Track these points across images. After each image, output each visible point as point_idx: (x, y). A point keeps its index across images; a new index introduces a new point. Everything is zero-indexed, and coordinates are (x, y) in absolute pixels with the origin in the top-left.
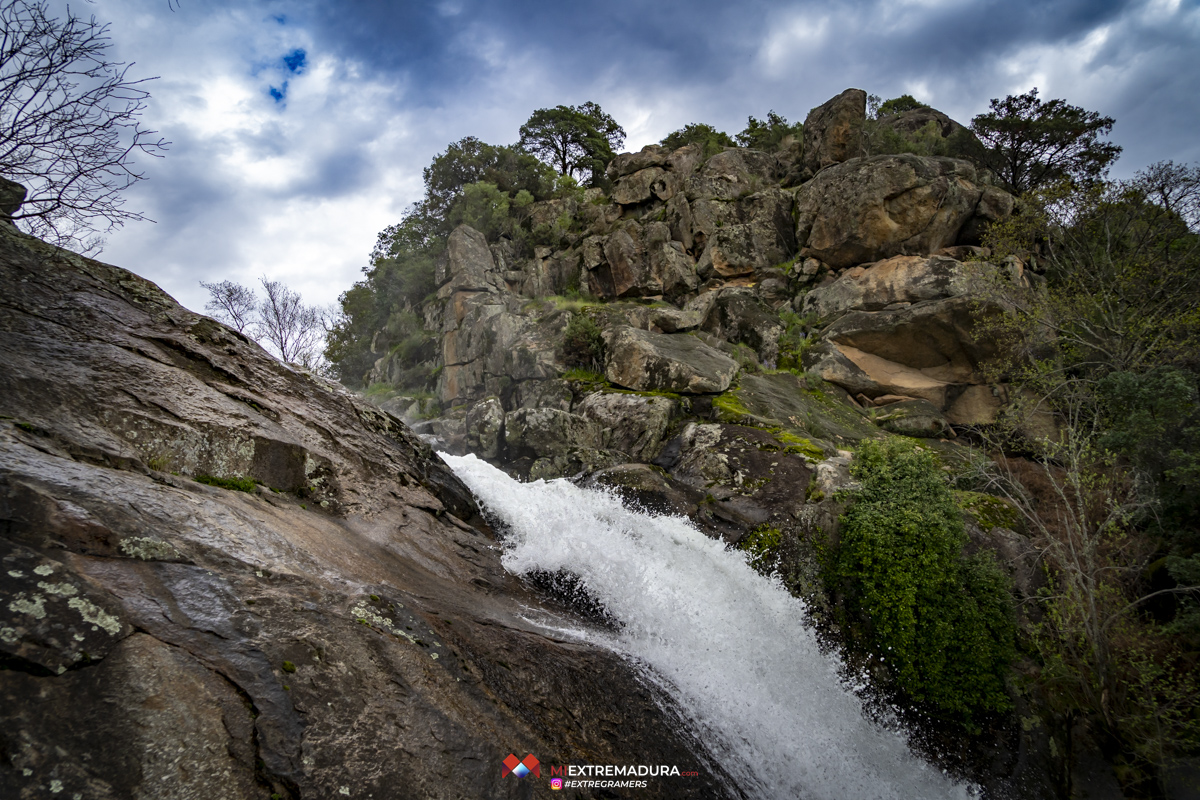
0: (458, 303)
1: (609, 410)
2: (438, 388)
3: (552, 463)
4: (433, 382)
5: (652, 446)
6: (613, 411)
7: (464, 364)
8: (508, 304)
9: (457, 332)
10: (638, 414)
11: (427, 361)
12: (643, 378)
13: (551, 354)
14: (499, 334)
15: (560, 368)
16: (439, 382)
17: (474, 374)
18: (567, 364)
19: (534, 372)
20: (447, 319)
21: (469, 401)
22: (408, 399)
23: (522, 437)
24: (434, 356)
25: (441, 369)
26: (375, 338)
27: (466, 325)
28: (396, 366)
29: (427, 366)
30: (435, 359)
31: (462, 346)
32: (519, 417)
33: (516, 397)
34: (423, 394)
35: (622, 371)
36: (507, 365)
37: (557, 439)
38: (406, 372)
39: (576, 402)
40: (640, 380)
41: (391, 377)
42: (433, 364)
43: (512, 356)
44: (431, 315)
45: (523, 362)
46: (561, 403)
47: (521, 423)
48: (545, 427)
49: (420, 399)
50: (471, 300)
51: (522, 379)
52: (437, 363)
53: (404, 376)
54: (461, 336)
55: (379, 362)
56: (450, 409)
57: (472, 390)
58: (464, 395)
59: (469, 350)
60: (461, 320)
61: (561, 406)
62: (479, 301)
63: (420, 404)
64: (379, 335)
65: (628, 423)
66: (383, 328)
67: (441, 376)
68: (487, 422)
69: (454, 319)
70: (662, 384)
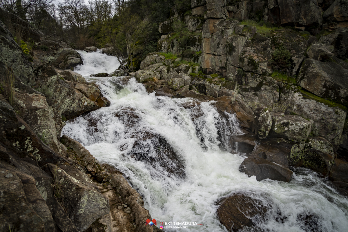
0: (211, 25)
1: (311, 110)
2: (199, 61)
4: (196, 58)
5: (340, 138)
7: (215, 55)
9: (211, 39)
10: (331, 118)
11: (192, 46)
12: (321, 90)
13: (266, 64)
14: (237, 47)
15: (269, 71)
16: (200, 59)
17: (221, 61)
18: (273, 69)
19: (257, 71)
20: (205, 31)
21: (217, 72)
22: (188, 65)
23: (284, 132)
24: (196, 45)
25: (201, 53)
26: (160, 26)
27: (216, 37)
28: (175, 44)
29: (193, 49)
30: (197, 47)
31: (214, 47)
32: (283, 123)
33: (245, 79)
34: (192, 63)
35: (309, 84)
36: (241, 64)
37: (302, 136)
38: (181, 48)
39: (282, 93)
40: (319, 91)
41: (172, 48)
42: (196, 49)
43: (244, 60)
44: (191, 23)
45: (250, 65)
46: (274, 92)
47: (284, 126)
48: (297, 131)
49: (192, 65)
50: (218, 25)
51: (248, 71)
52: (198, 49)
53: (180, 50)
54: (214, 42)
55: (163, 37)
56: (209, 75)
57: (219, 68)
58: (214, 68)
59: (218, 50)
60: (213, 33)
61: (275, 94)
62: (222, 26)
63: (192, 68)
64: (162, 24)
65: (324, 121)
66: (164, 22)
67: (201, 56)
68: (268, 125)
69: (209, 32)
70: (334, 97)
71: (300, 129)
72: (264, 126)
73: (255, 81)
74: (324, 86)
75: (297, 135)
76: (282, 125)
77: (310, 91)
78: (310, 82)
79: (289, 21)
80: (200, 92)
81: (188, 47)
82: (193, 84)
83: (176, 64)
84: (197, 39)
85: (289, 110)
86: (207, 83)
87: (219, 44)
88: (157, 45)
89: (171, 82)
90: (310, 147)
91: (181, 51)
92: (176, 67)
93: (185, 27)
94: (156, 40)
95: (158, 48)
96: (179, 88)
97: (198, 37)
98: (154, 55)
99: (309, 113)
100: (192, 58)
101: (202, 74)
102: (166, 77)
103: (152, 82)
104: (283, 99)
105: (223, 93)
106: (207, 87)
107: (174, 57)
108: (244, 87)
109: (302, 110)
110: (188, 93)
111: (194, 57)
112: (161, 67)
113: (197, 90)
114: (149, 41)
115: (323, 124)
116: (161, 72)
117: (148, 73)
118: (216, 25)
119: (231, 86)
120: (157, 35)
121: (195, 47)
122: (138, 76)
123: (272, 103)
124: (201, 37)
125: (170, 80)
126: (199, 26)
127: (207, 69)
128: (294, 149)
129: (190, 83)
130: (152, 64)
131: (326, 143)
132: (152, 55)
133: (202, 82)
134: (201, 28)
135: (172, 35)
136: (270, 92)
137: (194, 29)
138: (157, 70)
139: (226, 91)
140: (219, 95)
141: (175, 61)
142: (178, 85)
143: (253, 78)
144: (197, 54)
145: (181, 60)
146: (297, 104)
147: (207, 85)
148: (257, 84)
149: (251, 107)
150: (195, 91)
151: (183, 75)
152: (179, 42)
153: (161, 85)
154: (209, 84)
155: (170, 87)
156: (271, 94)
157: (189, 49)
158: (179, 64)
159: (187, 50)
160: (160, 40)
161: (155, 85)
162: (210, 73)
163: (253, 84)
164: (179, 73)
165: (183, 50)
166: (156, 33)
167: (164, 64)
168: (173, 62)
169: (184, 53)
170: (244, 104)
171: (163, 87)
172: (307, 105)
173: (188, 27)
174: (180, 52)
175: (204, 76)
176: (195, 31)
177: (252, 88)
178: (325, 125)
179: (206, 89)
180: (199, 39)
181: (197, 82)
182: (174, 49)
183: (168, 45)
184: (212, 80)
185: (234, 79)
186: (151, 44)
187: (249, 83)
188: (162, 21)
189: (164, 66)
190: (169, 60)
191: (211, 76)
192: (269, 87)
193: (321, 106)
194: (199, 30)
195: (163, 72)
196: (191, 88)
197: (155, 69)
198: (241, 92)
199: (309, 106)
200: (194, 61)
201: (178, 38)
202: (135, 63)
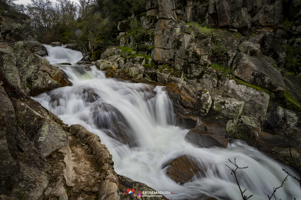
0: (162, 24)
1: (243, 93)
2: (152, 54)
3: (233, 122)
4: (149, 52)
5: (265, 115)
6: (244, 94)
7: (165, 49)
8: (182, 27)
9: (162, 36)
10: (258, 100)
11: (146, 42)
12: (250, 78)
13: (207, 57)
14: (183, 42)
15: (210, 63)
16: (152, 52)
17: (170, 54)
18: (212, 61)
19: (199, 62)
20: (157, 29)
21: (166, 63)
22: (142, 57)
23: (221, 110)
24: (149, 41)
25: (153, 47)
26: (119, 24)
27: (166, 34)
28: (131, 40)
29: (146, 44)
30: (150, 42)
31: (164, 42)
32: (221, 103)
33: (190, 69)
34: (146, 55)
35: (241, 73)
36: (186, 56)
37: (235, 113)
38: (136, 43)
39: (220, 80)
40: (249, 78)
41: (129, 43)
42: (149, 44)
43: (189, 53)
44: (145, 23)
45: (194, 57)
46: (213, 79)
47: (221, 105)
48: (232, 108)
49: (146, 58)
50: (168, 24)
51: (192, 63)
52: (151, 44)
53: (136, 44)
54: (164, 38)
55: (121, 34)
56: (160, 66)
57: (168, 60)
58: (164, 60)
59: (168, 45)
60: (163, 31)
61: (214, 81)
62: (171, 25)
63: (146, 59)
64: (121, 23)
65: (253, 102)
66: (123, 21)
67: (153, 50)
68: (209, 104)
69: (160, 30)
70: (260, 83)
71: (234, 107)
72: (205, 104)
73: (198, 71)
74: (253, 74)
75: (232, 113)
76: (220, 104)
77: (242, 78)
78: (242, 71)
79: (226, 24)
80: (152, 79)
81: (142, 42)
82: (146, 73)
83: (132, 56)
84: (150, 35)
85: (225, 93)
86: (158, 72)
87: (168, 39)
88: (115, 41)
89: (127, 70)
90: (242, 122)
91: (137, 46)
92: (132, 58)
93: (140, 26)
94: (115, 37)
95: (117, 43)
96: (134, 75)
97: (151, 34)
98: (113, 48)
99: (241, 96)
100: (146, 51)
101: (154, 65)
102: (123, 66)
103: (110, 70)
104: (220, 85)
105: (171, 81)
106: (158, 75)
107: (130, 50)
108: (188, 75)
109: (236, 93)
110: (142, 80)
111: (147, 50)
112: (119, 59)
113: (149, 78)
114: (109, 37)
115: (252, 104)
116: (118, 62)
117: (108, 62)
118: (166, 24)
119: (178, 75)
120: (116, 33)
121: (148, 42)
122: (98, 65)
123: (211, 89)
124: (154, 34)
125: (127, 69)
126: (152, 25)
127: (158, 60)
128: (229, 124)
129: (143, 72)
130: (111, 56)
131: (254, 119)
132: (111, 48)
133: (153, 71)
134: (154, 26)
135: (129, 33)
136: (210, 79)
137: (148, 27)
138: (115, 61)
139: (174, 78)
140: (168, 82)
141: (131, 53)
142: (134, 73)
143: (196, 68)
144: (150, 48)
145: (137, 53)
146: (232, 89)
147: (158, 74)
148: (199, 73)
149: (195, 92)
150: (148, 78)
151: (138, 65)
152: (135, 38)
153: (118, 73)
154: (159, 73)
155: (126, 75)
156: (210, 81)
157: (143, 44)
158: (135, 56)
159: (141, 45)
160: (118, 37)
161: (113, 73)
162: (161, 64)
163: (196, 73)
164: (134, 63)
165: (138, 45)
166: (115, 31)
167: (122, 56)
168: (129, 55)
169: (139, 47)
170: (189, 90)
171: (120, 75)
172: (239, 89)
173: (143, 26)
174: (135, 46)
175: (155, 66)
176: (149, 29)
177: (195, 77)
178: (254, 105)
179: (157, 77)
180: (152, 36)
181: (149, 71)
182: (131, 44)
183: (125, 40)
184: (162, 70)
185: (181, 69)
186: (110, 40)
187: (193, 72)
188: (121, 20)
189: (122, 58)
190: (126, 53)
191: (162, 66)
192: (209, 76)
193: (250, 90)
194: (152, 28)
195: (120, 63)
196: (144, 76)
197: (113, 60)
198: (186, 80)
199: (241, 90)
200: (148, 54)
201: (134, 34)
202: (96, 56)
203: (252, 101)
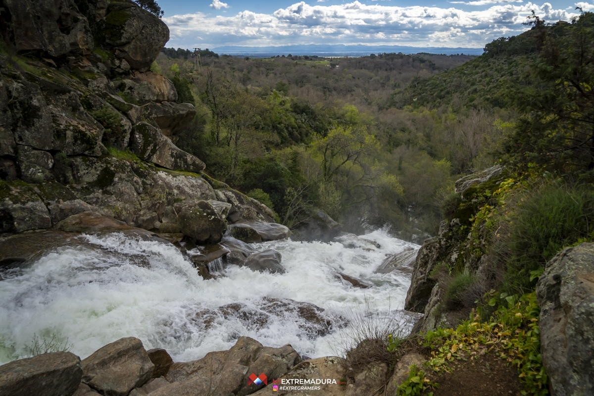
1: (190, 188)
19: (93, 152)
33: (73, 171)
35: (160, 158)
36: (58, 142)
39: (143, 178)
40: (170, 162)
43: (65, 134)
45: (79, 142)
46: (134, 180)
51: (74, 155)
70: (184, 167)
73: (93, 171)
74: (172, 156)
77: (162, 165)
78: (161, 154)
85: (169, 197)
104: (149, 186)
123: (137, 198)
136: (128, 181)
143: (89, 165)
146: (176, 186)
147: (15, 209)
148: (97, 174)
156: (130, 184)
163: (90, 175)
177: (92, 185)
185: (46, 176)
187: (81, 177)
192: (125, 175)
193: (191, 180)
199: (184, 183)
203: (203, 194)
